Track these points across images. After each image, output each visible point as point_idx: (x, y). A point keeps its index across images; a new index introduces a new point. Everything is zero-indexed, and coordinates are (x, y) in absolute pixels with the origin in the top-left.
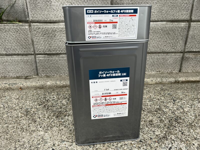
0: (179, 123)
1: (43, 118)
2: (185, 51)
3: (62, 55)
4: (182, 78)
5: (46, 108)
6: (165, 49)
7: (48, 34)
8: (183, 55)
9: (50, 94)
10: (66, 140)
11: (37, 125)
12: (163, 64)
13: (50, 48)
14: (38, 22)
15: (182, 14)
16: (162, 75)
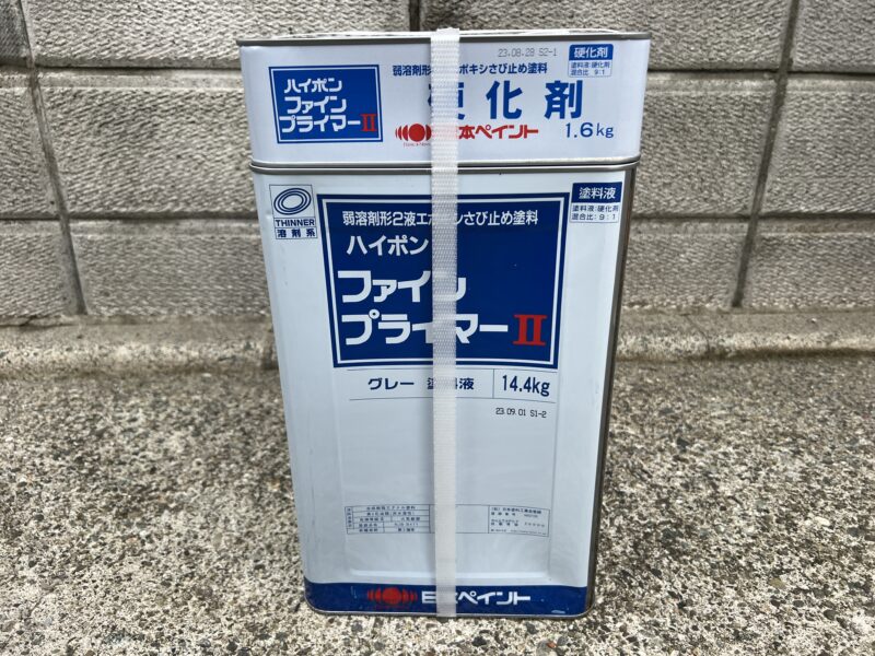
0: (677, 555)
1: (55, 519)
2: (759, 210)
3: (192, 221)
4: (739, 335)
5: (84, 471)
6: (668, 201)
7: (122, 123)
8: (750, 229)
9: (120, 403)
10: (135, 629)
11: (20, 554)
12: (658, 271)
13: (132, 189)
14: (68, 68)
15: (744, 40)
16: (652, 320)
